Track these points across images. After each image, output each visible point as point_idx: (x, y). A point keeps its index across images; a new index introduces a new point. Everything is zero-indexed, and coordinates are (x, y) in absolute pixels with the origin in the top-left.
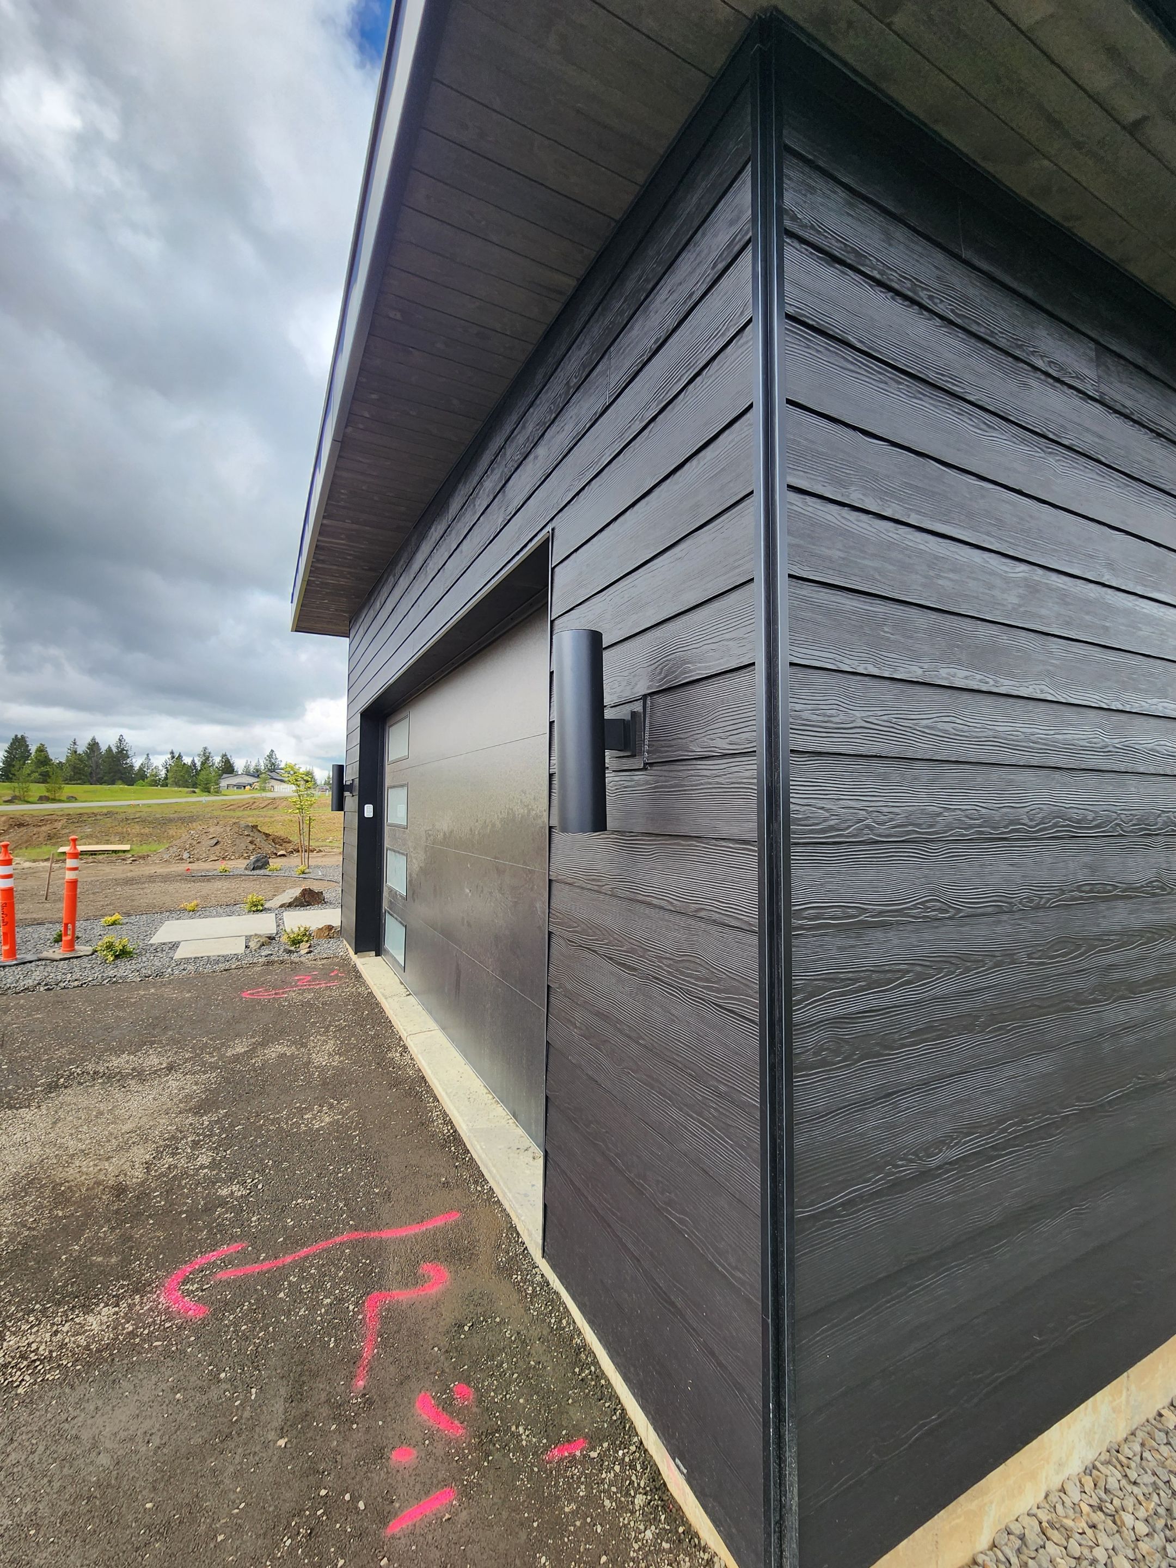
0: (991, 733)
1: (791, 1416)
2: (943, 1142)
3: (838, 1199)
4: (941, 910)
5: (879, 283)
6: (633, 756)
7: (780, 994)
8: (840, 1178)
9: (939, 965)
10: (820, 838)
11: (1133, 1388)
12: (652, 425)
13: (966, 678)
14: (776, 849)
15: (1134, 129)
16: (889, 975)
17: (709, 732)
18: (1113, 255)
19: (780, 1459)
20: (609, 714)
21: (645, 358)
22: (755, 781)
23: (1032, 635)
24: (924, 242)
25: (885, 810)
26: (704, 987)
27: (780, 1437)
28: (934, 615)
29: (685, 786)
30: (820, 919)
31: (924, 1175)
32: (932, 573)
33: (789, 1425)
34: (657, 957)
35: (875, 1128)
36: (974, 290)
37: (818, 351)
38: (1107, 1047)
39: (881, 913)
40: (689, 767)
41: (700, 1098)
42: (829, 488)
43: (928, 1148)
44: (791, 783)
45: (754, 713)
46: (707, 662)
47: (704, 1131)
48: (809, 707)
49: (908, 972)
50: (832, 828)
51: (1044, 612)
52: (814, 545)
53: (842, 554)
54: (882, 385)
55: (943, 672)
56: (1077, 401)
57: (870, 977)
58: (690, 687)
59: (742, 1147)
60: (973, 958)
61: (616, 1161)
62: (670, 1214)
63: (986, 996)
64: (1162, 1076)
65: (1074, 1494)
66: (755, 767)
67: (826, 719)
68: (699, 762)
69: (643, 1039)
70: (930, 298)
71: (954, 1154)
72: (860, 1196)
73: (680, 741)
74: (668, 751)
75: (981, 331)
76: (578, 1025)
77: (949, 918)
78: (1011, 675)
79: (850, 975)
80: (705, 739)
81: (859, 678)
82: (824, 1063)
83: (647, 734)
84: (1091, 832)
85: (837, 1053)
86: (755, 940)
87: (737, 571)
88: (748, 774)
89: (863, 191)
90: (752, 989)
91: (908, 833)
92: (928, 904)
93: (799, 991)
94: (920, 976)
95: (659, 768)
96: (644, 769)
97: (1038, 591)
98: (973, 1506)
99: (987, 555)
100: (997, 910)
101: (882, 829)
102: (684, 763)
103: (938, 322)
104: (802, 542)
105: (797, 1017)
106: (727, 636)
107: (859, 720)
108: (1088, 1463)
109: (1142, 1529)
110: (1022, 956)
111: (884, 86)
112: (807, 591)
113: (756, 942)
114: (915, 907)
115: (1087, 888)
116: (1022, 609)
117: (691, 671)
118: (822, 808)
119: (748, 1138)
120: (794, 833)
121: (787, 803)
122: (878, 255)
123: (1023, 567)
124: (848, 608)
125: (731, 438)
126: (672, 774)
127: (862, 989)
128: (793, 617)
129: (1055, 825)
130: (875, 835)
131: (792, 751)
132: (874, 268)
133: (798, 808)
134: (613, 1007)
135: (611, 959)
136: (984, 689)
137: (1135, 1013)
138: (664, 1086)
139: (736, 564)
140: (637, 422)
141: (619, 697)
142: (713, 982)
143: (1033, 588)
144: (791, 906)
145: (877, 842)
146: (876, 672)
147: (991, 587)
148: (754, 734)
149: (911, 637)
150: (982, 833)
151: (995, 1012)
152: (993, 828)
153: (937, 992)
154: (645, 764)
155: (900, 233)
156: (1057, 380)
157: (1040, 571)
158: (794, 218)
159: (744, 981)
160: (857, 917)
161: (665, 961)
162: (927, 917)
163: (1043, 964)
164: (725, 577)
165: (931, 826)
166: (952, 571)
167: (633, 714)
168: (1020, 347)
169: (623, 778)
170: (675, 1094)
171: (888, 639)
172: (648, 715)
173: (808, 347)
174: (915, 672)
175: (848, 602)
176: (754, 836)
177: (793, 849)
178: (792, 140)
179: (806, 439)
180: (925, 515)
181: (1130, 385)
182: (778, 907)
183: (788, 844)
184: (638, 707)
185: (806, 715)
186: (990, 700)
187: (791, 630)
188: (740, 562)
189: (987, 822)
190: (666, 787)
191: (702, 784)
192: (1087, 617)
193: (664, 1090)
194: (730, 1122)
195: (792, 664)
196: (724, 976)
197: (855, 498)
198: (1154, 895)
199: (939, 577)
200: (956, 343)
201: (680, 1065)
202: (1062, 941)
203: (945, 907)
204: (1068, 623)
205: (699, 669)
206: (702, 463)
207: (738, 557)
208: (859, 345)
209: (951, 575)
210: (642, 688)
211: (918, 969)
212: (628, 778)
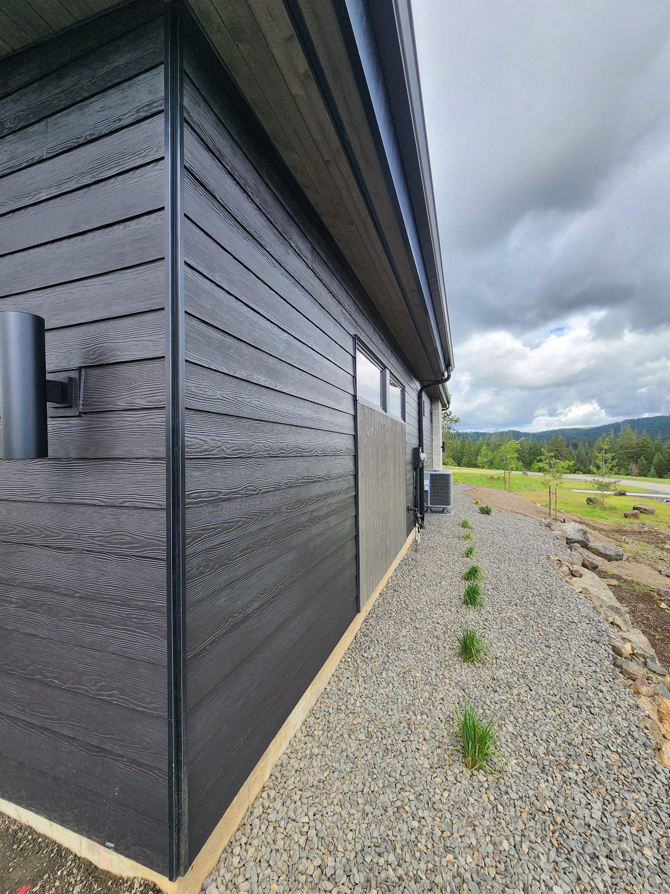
0: (273, 408)
1: (185, 764)
2: (254, 600)
3: (208, 641)
4: (253, 490)
5: (230, 173)
6: (70, 407)
7: (179, 540)
8: (209, 631)
9: (252, 517)
10: (199, 455)
11: (318, 682)
12: (86, 189)
13: (264, 381)
14: (177, 461)
15: (327, 162)
16: (231, 524)
17: (132, 395)
18: (318, 210)
19: (179, 791)
20: (49, 377)
21: (81, 141)
22: (164, 424)
23: (289, 366)
24: (249, 164)
25: (230, 442)
26: (128, 548)
27: (178, 779)
28: (252, 349)
29: (113, 427)
30: (199, 498)
31: (247, 618)
32: (251, 328)
33: (184, 768)
34: (90, 537)
35: (224, 601)
36: (269, 198)
37: (200, 194)
38: (312, 544)
39: (227, 494)
40: (117, 416)
41: (124, 615)
42: (206, 270)
43: (247, 605)
44: (186, 425)
45: (164, 385)
46: (131, 352)
47: (128, 634)
48: (195, 385)
49: (239, 521)
50: (205, 450)
51: (293, 356)
52: (198, 298)
53: (211, 307)
54: (231, 227)
55: (256, 376)
56: (305, 267)
57: (223, 525)
58: (117, 366)
59: (155, 633)
60: (265, 512)
61: (53, 682)
62: (102, 695)
63: (271, 529)
64: (328, 553)
65: (299, 735)
66: (165, 416)
67: (203, 393)
68: (124, 413)
69: (78, 593)
70: (252, 192)
71: (256, 605)
72: (218, 637)
73: (109, 399)
74: (100, 405)
75: (272, 220)
76: (14, 600)
77: (257, 494)
78: (281, 383)
79: (213, 526)
80: (129, 398)
81: (219, 374)
82: (201, 573)
83: (82, 393)
84: (308, 454)
85: (207, 567)
86: (163, 514)
87: (153, 301)
88: (160, 420)
89: (223, 122)
90: (161, 541)
91: (240, 453)
92: (248, 488)
93: (189, 537)
94: (245, 523)
95: (89, 416)
96: (79, 416)
97: (291, 346)
98: (263, 763)
99: (273, 325)
100: (274, 489)
101: (228, 451)
102: (113, 413)
103: (255, 207)
104: (192, 295)
105: (188, 552)
106: (146, 338)
107: (219, 395)
108: (303, 721)
109: (321, 732)
110: (284, 509)
111: (232, 72)
112: (195, 322)
113: (165, 515)
114: (242, 489)
115: (306, 478)
116: (285, 353)
117: (119, 356)
118: (201, 440)
119: (158, 626)
120: (187, 453)
121: (183, 436)
122: (229, 158)
123: (286, 334)
124: (214, 336)
125: (149, 221)
126: (103, 420)
127: (219, 533)
128: (187, 335)
129: (296, 451)
130: (226, 454)
131: (186, 408)
132: (227, 164)
133: (189, 439)
134: (50, 579)
135: (47, 546)
136: (271, 387)
137: (320, 529)
138: (96, 618)
139: (153, 297)
140: (74, 182)
141: (56, 366)
142: (135, 544)
143: (289, 345)
144: (185, 492)
145: (226, 458)
146: (227, 372)
147: (274, 341)
148: (164, 397)
149: (242, 358)
150: (270, 454)
151: (274, 536)
152: (273, 451)
153: (251, 530)
154: (80, 413)
155: (239, 152)
156: (299, 255)
157: (292, 338)
158: (189, 114)
159: (156, 538)
160: (217, 496)
161: (96, 539)
162: (248, 494)
163: (291, 512)
164: (143, 303)
165: (250, 450)
166: (260, 330)
167: (70, 379)
168: (286, 234)
169: (60, 422)
170: (105, 620)
171: (232, 356)
172: (82, 382)
173: (195, 189)
174: (243, 375)
175: (214, 333)
176: (163, 455)
177: (186, 461)
178: (188, 69)
179: (193, 239)
180: (249, 299)
181: (322, 268)
182: (178, 493)
183: (184, 459)
184: (74, 375)
185: (193, 389)
186: (274, 392)
187: (186, 342)
188: (155, 297)
189: (272, 449)
190: (97, 427)
191: (126, 426)
192: (308, 362)
193: (95, 620)
194: (146, 622)
195: (186, 361)
196: (142, 538)
197: (217, 280)
198: (327, 480)
199: (254, 330)
200: (262, 220)
201: (109, 600)
202: (298, 501)
203: (255, 489)
204: (301, 363)
205: (125, 355)
206: (127, 229)
207: (154, 293)
208: (220, 201)
209: (259, 331)
210: (76, 363)
211: (243, 519)
212: (65, 422)
